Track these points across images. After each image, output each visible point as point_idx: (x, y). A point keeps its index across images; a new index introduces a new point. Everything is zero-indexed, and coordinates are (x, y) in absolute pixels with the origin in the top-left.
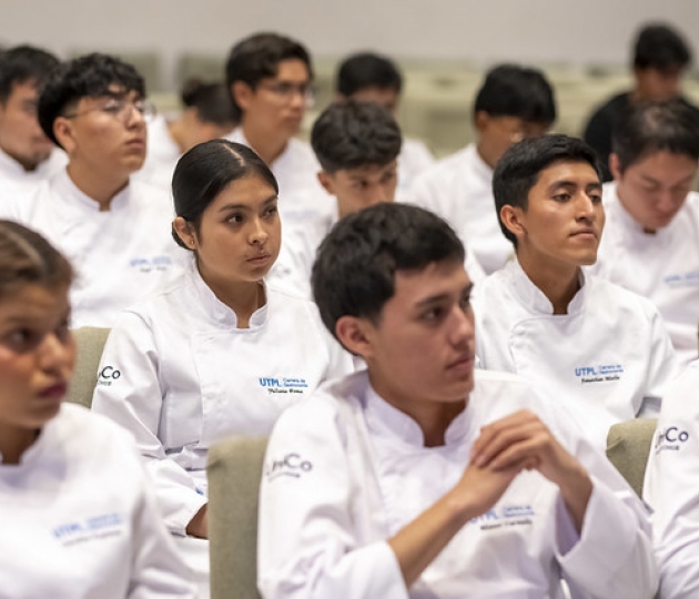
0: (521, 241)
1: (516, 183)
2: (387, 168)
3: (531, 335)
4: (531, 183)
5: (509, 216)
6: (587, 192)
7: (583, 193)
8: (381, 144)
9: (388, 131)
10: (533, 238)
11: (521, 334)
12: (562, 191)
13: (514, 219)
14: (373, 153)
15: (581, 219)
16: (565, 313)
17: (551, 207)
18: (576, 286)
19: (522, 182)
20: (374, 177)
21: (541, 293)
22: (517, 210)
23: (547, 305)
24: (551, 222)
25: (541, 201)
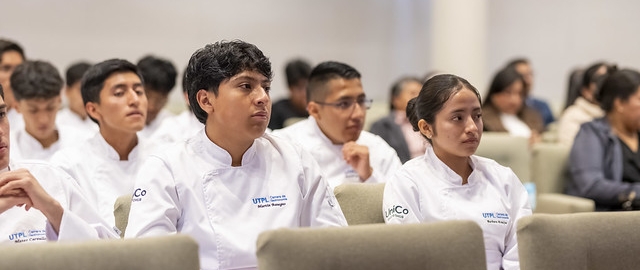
0: (101, 122)
1: (93, 89)
2: (49, 101)
3: (107, 173)
4: (101, 88)
5: (91, 109)
6: (134, 89)
7: (131, 90)
8: (47, 87)
9: (54, 80)
10: (107, 120)
11: (101, 172)
12: (119, 91)
13: (94, 110)
14: (41, 92)
15: (132, 105)
16: (127, 159)
17: (113, 100)
18: (135, 143)
19: (96, 88)
20: (42, 105)
21: (112, 149)
22: (95, 105)
23: (116, 155)
24: (115, 109)
25: (107, 98)
